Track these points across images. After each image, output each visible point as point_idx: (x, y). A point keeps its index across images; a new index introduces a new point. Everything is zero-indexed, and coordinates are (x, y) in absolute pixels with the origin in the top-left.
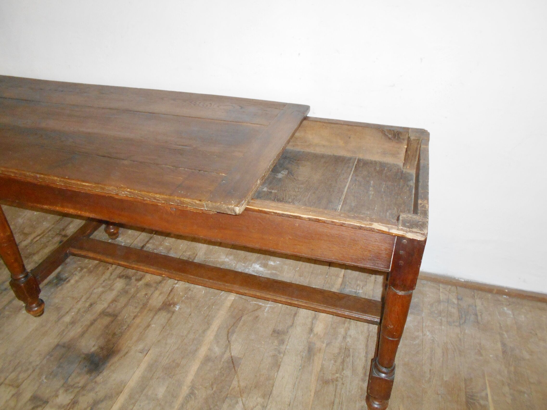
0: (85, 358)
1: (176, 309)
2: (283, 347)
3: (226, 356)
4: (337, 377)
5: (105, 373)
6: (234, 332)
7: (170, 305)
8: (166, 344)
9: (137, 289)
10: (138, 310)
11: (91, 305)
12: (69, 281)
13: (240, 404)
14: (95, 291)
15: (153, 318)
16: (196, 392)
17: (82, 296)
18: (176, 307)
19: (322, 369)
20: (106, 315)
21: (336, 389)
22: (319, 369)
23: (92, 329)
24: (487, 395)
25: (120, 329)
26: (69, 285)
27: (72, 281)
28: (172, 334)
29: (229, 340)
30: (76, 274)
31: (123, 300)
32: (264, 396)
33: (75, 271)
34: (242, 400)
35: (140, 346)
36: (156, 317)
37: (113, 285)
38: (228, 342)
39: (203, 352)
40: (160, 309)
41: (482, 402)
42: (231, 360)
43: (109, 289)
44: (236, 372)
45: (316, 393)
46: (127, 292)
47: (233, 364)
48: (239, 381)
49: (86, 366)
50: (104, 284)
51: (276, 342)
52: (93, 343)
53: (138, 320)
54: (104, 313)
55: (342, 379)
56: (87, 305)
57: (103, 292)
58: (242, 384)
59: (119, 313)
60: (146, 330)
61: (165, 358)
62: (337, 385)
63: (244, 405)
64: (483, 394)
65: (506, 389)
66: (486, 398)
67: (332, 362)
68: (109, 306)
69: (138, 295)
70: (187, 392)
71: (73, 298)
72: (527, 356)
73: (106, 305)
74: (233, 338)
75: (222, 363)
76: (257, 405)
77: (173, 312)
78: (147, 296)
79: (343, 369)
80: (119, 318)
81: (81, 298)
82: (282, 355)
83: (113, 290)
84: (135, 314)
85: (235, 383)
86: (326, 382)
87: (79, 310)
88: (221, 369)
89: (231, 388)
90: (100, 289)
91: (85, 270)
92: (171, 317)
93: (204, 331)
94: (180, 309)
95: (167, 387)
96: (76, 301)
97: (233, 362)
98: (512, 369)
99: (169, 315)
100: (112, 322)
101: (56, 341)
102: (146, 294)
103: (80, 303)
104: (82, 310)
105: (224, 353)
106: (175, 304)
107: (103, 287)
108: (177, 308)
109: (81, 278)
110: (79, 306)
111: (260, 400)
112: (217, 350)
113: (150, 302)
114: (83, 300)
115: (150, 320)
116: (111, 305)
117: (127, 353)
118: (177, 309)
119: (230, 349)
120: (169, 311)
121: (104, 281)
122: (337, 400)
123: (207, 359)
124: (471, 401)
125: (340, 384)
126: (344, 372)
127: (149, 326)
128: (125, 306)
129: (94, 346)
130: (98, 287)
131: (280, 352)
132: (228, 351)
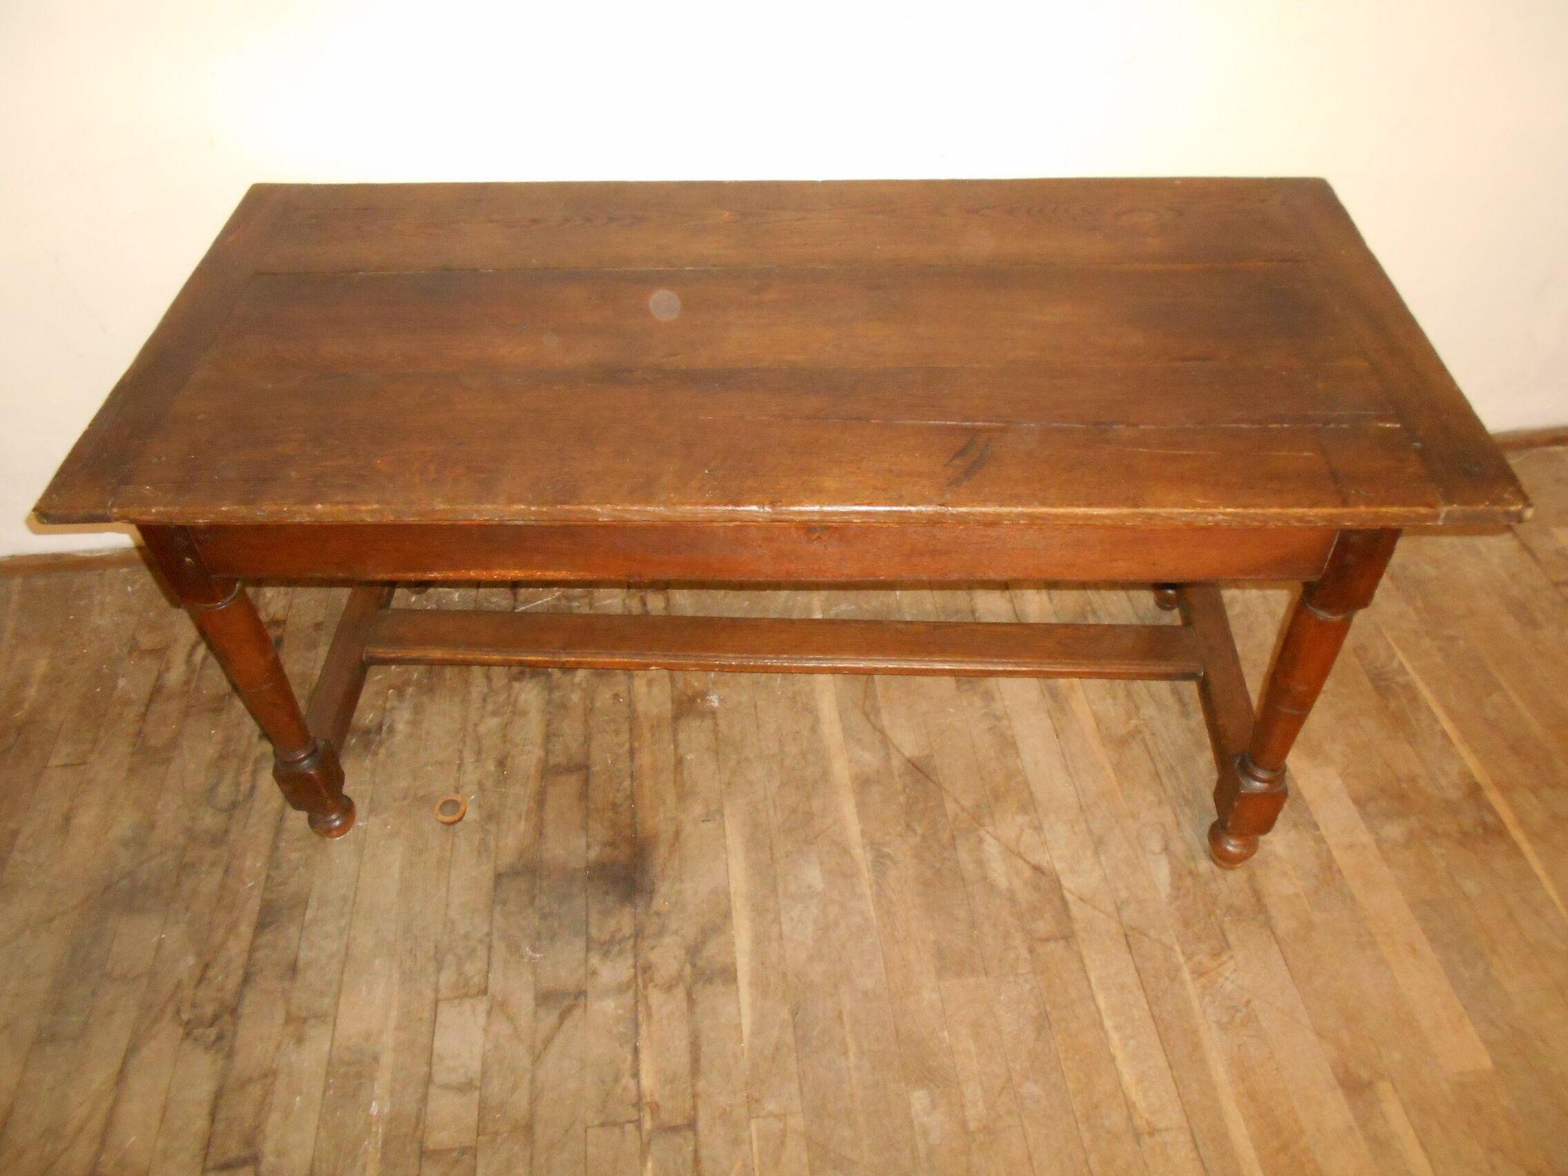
0: (590, 878)
1: (712, 704)
2: (998, 707)
3: (896, 762)
4: (1136, 726)
5: (664, 888)
6: (877, 710)
7: (692, 700)
8: (750, 783)
9: (584, 690)
10: (624, 737)
11: (501, 764)
12: (391, 730)
13: (989, 840)
14: (482, 729)
15: (676, 742)
16: (887, 850)
17: (461, 752)
18: (711, 701)
19: (1099, 722)
20: (559, 773)
21: (1146, 746)
22: (1093, 724)
23: (550, 815)
24: (1401, 664)
25: (618, 791)
26: (398, 738)
27: (401, 727)
28: (747, 759)
29: (878, 727)
30: (394, 708)
31: (571, 729)
32: (1023, 809)
33: (385, 702)
34: (988, 832)
35: (698, 809)
36: (682, 737)
37: (516, 701)
38: (878, 733)
39: (841, 769)
40: (676, 718)
41: (1400, 679)
42: (911, 766)
43: (513, 713)
44: (939, 787)
45: (1117, 767)
46: (564, 706)
47: (921, 772)
48: (956, 801)
49: (607, 893)
50: (490, 707)
51: (978, 702)
52: (583, 841)
53: (644, 759)
54: (549, 772)
55: (1147, 726)
56: (491, 766)
57: (506, 725)
58: (968, 803)
59: (588, 759)
60: (681, 774)
61: (771, 812)
62: (1144, 740)
63: (997, 839)
64: (1395, 665)
65: (1426, 642)
66: (1402, 670)
67: (1109, 701)
68: (547, 752)
69: (598, 704)
70: (869, 856)
71: (440, 763)
72: (1431, 571)
73: (538, 752)
74: (886, 720)
75: (897, 779)
76: (1022, 830)
77: (713, 713)
78: (621, 700)
79: (1137, 708)
80: (596, 768)
81: (461, 759)
82: (1005, 722)
83: (524, 713)
84: (627, 747)
85: (950, 807)
86: (1122, 743)
87: (481, 785)
88: (904, 790)
89: (950, 819)
90: (493, 722)
91: (410, 690)
92: (716, 725)
93: (814, 729)
94: (721, 700)
95: (821, 864)
96: (455, 768)
97: (918, 769)
98: (1419, 603)
99: (708, 723)
100: (586, 782)
101: (486, 871)
102: (616, 696)
103: (469, 767)
104: (489, 783)
105: (888, 758)
106: (703, 695)
107: (495, 713)
108: (714, 701)
109: (417, 710)
110: (471, 775)
111: (1020, 819)
112: (870, 759)
113: (641, 708)
114: (469, 758)
115: (672, 746)
116: (550, 746)
117: (677, 834)
118: (716, 704)
119: (894, 746)
120: (702, 715)
121: (484, 700)
122: (1161, 768)
123: (863, 783)
124: (1383, 683)
125: (1147, 735)
126: (1142, 711)
127: (679, 761)
128: (588, 738)
129: (588, 846)
130: (482, 718)
131: (998, 718)
132: (892, 751)
